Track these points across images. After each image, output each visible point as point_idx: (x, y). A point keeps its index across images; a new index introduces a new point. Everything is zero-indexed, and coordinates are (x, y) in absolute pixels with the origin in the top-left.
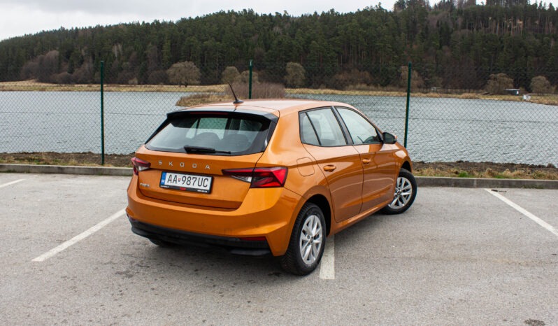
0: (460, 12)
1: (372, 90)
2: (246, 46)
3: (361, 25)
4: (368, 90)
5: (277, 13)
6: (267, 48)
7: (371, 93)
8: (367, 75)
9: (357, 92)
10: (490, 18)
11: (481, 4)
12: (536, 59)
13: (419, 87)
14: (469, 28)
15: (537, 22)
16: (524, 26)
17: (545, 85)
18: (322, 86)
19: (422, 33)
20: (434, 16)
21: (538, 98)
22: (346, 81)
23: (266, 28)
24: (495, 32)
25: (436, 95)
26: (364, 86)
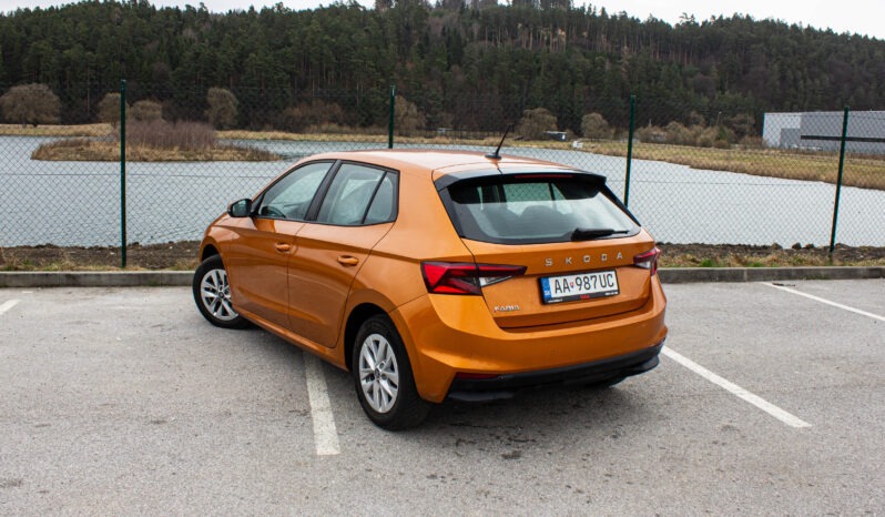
0: (475, 15)
1: (347, 133)
2: (137, 59)
3: (326, 30)
4: (342, 133)
5: (188, 6)
6: (174, 63)
7: (345, 137)
8: (337, 109)
9: (324, 136)
10: (520, 25)
11: (506, 4)
12: (586, 87)
13: (419, 128)
14: (490, 39)
15: (585, 34)
16: (567, 39)
17: (601, 127)
18: (268, 126)
19: (420, 46)
20: (437, 19)
21: (593, 145)
22: (303, 118)
23: (171, 30)
24: (527, 46)
25: (444, 140)
26: (334, 126)
